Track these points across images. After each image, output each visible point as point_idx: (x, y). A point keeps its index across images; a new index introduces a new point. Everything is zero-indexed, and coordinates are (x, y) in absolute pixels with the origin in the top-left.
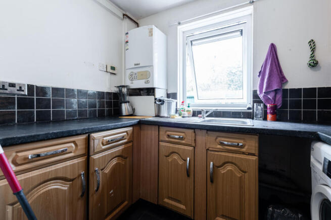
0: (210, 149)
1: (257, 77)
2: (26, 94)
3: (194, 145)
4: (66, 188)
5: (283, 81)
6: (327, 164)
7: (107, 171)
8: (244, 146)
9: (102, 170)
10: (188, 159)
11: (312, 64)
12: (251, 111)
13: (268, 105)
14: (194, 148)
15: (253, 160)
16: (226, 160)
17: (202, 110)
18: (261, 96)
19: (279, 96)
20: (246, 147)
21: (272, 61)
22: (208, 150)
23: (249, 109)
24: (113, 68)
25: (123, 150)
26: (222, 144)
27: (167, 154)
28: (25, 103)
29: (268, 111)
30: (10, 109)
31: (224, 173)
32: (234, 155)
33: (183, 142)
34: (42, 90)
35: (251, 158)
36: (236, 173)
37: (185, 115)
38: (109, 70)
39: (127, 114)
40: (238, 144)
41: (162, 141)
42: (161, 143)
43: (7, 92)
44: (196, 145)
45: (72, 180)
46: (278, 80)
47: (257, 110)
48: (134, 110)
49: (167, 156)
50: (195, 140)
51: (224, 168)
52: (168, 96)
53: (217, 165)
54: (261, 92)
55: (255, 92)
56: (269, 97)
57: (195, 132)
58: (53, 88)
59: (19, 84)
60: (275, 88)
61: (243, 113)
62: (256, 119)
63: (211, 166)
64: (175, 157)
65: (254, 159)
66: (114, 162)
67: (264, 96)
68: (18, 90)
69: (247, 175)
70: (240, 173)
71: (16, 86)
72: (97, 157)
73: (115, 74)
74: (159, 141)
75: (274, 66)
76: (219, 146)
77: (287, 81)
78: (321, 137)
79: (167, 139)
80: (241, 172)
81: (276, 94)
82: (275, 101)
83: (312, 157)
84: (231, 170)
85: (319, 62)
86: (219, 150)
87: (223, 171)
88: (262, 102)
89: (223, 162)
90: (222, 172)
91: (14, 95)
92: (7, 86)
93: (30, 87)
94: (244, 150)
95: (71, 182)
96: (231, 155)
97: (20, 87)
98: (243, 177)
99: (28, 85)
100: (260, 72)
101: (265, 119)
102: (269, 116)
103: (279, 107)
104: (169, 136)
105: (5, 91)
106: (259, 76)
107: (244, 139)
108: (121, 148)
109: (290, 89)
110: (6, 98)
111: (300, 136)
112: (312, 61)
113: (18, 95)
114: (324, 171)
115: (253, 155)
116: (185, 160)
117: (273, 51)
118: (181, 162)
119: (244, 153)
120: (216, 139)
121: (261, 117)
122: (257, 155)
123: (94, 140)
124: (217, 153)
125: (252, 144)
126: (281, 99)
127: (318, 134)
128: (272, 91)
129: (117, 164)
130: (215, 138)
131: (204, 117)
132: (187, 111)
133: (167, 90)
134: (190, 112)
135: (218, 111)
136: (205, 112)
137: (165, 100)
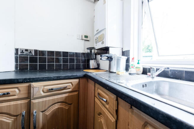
2: (34, 55)
4: (10, 121)
7: (48, 113)
9: (42, 112)
17: (151, 68)
24: (86, 37)
25: (66, 97)
28: (33, 60)
30: (26, 63)
34: (42, 53)
38: (84, 38)
39: (93, 68)
43: (24, 54)
45: (17, 116)
48: (98, 65)
58: (48, 51)
59: (30, 50)
66: (57, 106)
68: (29, 53)
71: (29, 50)
72: (37, 101)
73: (88, 41)
91: (28, 55)
92: (24, 51)
93: (36, 51)
95: (16, 117)
97: (31, 51)
99: (35, 50)
105: (23, 53)
108: (64, 95)
110: (24, 57)
113: (30, 55)
123: (33, 88)
129: (58, 108)
131: (154, 76)
132: (136, 68)
133: (122, 48)
134: (139, 69)
135: (177, 70)
136: (155, 70)
137: (114, 57)
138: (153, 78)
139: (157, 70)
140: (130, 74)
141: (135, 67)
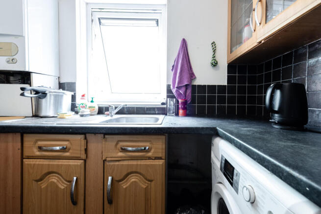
0: (108, 159)
1: (171, 71)
3: (84, 156)
5: (192, 77)
6: (223, 162)
8: (151, 150)
10: (75, 178)
11: (214, 63)
12: (165, 106)
13: (180, 101)
14: (85, 161)
15: (160, 165)
16: (129, 171)
17: (110, 106)
18: (174, 91)
19: (189, 91)
20: (153, 151)
21: (183, 56)
22: (104, 161)
23: (163, 104)
26: (124, 150)
27: (38, 178)
29: (180, 106)
31: (126, 188)
32: (139, 162)
33: (67, 154)
35: (157, 163)
36: (141, 184)
37: (85, 113)
40: (145, 148)
41: (29, 158)
42: (26, 161)
44: (87, 157)
46: (188, 75)
47: (170, 105)
49: (37, 181)
50: (86, 150)
51: (127, 181)
52: (61, 86)
53: (118, 179)
54: (174, 87)
55: (169, 86)
56: (181, 92)
57: (86, 138)
60: (186, 83)
61: (158, 108)
62: (169, 115)
63: (109, 183)
64: (54, 179)
65: (161, 163)
67: (177, 91)
69: (153, 183)
70: (145, 183)
74: (22, 158)
75: (185, 61)
76: (121, 154)
77: (195, 78)
78: (220, 133)
79: (38, 153)
80: (147, 181)
81: (186, 89)
82: (185, 96)
83: (212, 152)
84: (135, 182)
85: (218, 63)
86: (120, 159)
87: (124, 185)
88: (175, 98)
89: (126, 173)
90: (124, 187)
94: (150, 154)
96: (134, 163)
98: (149, 187)
100: (173, 66)
101: (177, 114)
102: (181, 111)
103: (189, 102)
104: (40, 148)
106: (172, 70)
107: (150, 141)
109: (198, 86)
111: (203, 133)
112: (214, 61)
114: (221, 169)
115: (160, 158)
116: (70, 182)
117: (185, 46)
118: (62, 186)
119: (150, 158)
120: (117, 144)
121: (173, 113)
122: (164, 158)
124: (117, 163)
125: (158, 146)
126: (190, 94)
127: (217, 130)
128: (183, 86)
130: (114, 144)
131: (112, 114)
132: (90, 107)
133: (59, 78)
134: (93, 108)
135: (131, 107)
136: (114, 108)
137: (50, 92)
138: (112, 116)
139: (116, 108)
140: (82, 116)
141: (87, 107)
